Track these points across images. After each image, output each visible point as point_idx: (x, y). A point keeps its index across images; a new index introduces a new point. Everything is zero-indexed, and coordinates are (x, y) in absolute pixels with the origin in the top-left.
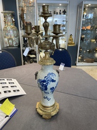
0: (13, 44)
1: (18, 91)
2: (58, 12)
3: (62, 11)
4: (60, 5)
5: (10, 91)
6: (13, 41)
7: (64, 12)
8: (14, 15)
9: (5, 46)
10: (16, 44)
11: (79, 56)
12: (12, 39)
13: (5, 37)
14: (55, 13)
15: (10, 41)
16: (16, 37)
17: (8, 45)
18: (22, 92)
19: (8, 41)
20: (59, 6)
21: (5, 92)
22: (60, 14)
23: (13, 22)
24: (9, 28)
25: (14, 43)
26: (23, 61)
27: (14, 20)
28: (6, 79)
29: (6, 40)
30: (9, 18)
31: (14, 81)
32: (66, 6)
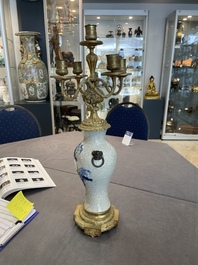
0: (36, 94)
1: (41, 179)
2: (126, 31)
3: (133, 31)
4: (131, 18)
5: (26, 180)
6: (36, 89)
7: (139, 32)
8: (39, 40)
9: (21, 99)
10: (43, 94)
11: (168, 120)
12: (34, 85)
13: (21, 82)
14: (119, 34)
15: (31, 89)
16: (42, 81)
17: (27, 97)
18: (48, 182)
19: (27, 88)
20: (128, 21)
21: (17, 180)
22: (130, 35)
23: (37, 52)
24: (29, 64)
25: (39, 94)
26: (54, 128)
27: (39, 48)
28: (19, 159)
29: (23, 86)
30: (30, 45)
31: (35, 162)
32: (141, 20)
